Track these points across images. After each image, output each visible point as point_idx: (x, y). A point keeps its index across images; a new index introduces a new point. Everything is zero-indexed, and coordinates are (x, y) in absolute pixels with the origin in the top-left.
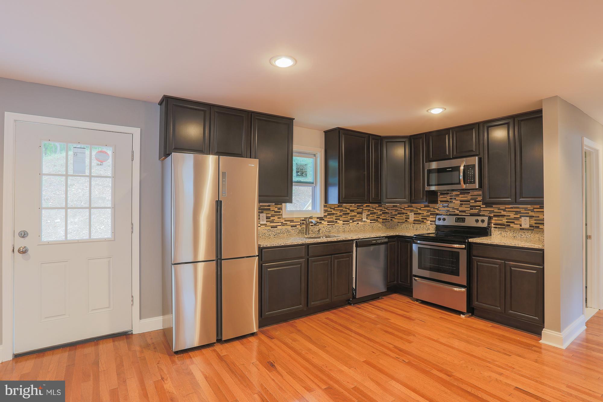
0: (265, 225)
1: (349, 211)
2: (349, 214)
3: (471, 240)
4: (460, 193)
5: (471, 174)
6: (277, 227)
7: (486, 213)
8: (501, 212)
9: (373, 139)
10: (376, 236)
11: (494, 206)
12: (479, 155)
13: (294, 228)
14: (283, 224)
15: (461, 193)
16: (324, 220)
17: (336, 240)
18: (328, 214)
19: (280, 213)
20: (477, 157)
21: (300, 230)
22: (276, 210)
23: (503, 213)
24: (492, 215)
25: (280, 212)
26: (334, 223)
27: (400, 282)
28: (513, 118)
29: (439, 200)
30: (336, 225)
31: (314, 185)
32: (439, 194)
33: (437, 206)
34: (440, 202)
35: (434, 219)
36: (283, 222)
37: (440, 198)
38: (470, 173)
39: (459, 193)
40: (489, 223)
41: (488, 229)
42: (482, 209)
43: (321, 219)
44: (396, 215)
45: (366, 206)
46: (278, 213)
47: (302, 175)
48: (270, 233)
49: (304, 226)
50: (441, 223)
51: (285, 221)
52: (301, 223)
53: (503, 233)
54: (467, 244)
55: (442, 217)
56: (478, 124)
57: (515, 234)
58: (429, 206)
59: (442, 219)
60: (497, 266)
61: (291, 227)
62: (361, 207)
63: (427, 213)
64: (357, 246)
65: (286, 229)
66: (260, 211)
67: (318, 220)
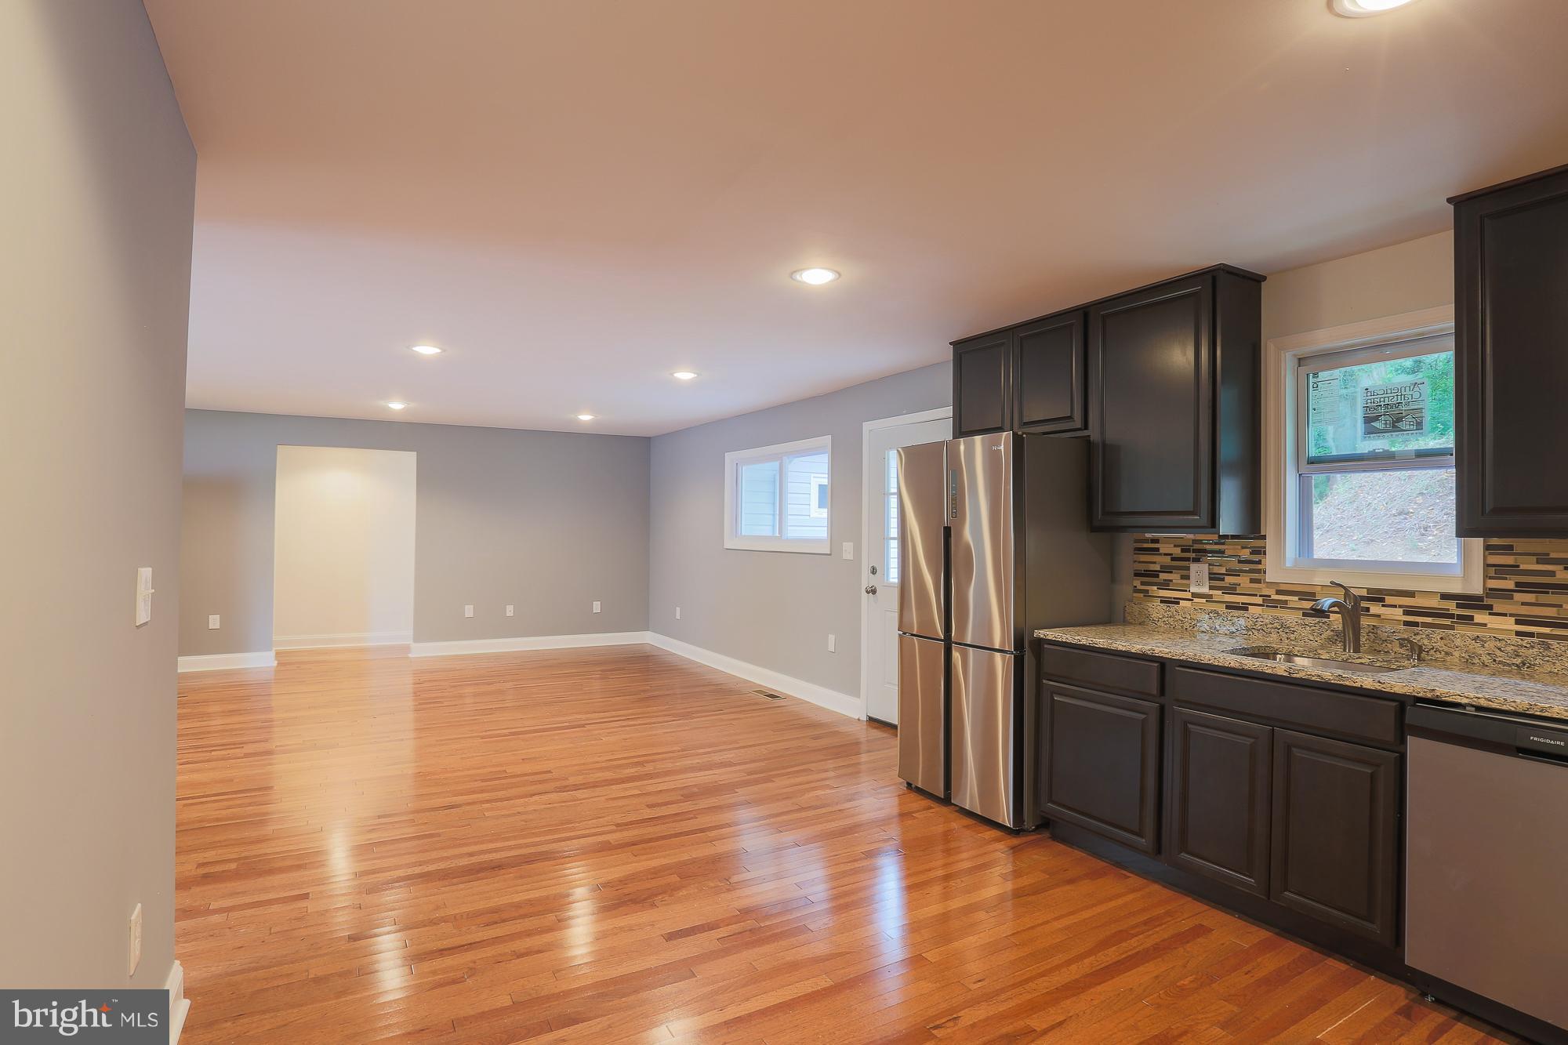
0: (1209, 598)
13: (1310, 620)
14: (1269, 603)
19: (1260, 567)
21: (1338, 633)
22: (1245, 554)
25: (1259, 562)
36: (1270, 596)
43: (1469, 602)
46: (1253, 564)
47: (1395, 424)
48: (1218, 623)
51: (1278, 592)
65: (1277, 618)
66: (1193, 555)
67: (1451, 606)
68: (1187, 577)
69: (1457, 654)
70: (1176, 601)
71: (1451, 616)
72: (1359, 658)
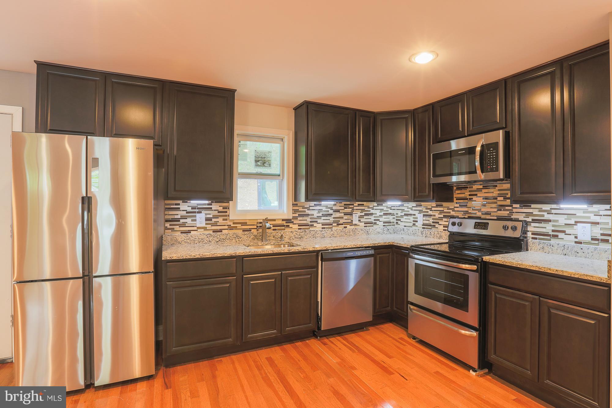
0: (205, 229)
1: (331, 212)
2: (332, 214)
3: (486, 258)
4: (483, 187)
5: (493, 157)
6: (221, 231)
7: (521, 217)
8: (543, 216)
9: (361, 116)
10: (355, 246)
11: (533, 206)
12: (506, 127)
13: (246, 233)
14: (230, 228)
15: (485, 187)
16: (293, 222)
17: (288, 251)
18: (299, 215)
19: (226, 214)
20: (501, 131)
21: (255, 236)
22: (221, 209)
23: (547, 216)
24: (529, 219)
25: (226, 212)
26: (308, 227)
27: (395, 309)
28: (560, 63)
29: (455, 197)
30: (311, 229)
31: (281, 177)
32: (455, 188)
33: (451, 205)
34: (457, 199)
35: (447, 223)
36: (231, 225)
37: (457, 194)
38: (490, 155)
39: (481, 187)
40: (525, 232)
41: (523, 240)
42: (514, 210)
43: (288, 221)
44: (402, 216)
45: (358, 204)
46: (224, 213)
47: (264, 164)
48: (211, 238)
49: (261, 230)
50: (455, 229)
51: (234, 223)
52: (257, 227)
53: (546, 248)
54: (481, 265)
55: (457, 221)
56: (505, 81)
57: (565, 250)
58: (442, 205)
59: (456, 225)
60: (527, 303)
61: (243, 231)
62: (350, 206)
63: (439, 214)
64: (322, 260)
65: (235, 234)
66: (197, 210)
67: (284, 222)
68: (195, 220)
69: (287, 237)
70: (189, 232)
71: (284, 226)
72: (270, 243)
